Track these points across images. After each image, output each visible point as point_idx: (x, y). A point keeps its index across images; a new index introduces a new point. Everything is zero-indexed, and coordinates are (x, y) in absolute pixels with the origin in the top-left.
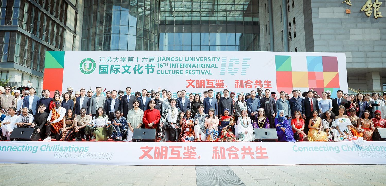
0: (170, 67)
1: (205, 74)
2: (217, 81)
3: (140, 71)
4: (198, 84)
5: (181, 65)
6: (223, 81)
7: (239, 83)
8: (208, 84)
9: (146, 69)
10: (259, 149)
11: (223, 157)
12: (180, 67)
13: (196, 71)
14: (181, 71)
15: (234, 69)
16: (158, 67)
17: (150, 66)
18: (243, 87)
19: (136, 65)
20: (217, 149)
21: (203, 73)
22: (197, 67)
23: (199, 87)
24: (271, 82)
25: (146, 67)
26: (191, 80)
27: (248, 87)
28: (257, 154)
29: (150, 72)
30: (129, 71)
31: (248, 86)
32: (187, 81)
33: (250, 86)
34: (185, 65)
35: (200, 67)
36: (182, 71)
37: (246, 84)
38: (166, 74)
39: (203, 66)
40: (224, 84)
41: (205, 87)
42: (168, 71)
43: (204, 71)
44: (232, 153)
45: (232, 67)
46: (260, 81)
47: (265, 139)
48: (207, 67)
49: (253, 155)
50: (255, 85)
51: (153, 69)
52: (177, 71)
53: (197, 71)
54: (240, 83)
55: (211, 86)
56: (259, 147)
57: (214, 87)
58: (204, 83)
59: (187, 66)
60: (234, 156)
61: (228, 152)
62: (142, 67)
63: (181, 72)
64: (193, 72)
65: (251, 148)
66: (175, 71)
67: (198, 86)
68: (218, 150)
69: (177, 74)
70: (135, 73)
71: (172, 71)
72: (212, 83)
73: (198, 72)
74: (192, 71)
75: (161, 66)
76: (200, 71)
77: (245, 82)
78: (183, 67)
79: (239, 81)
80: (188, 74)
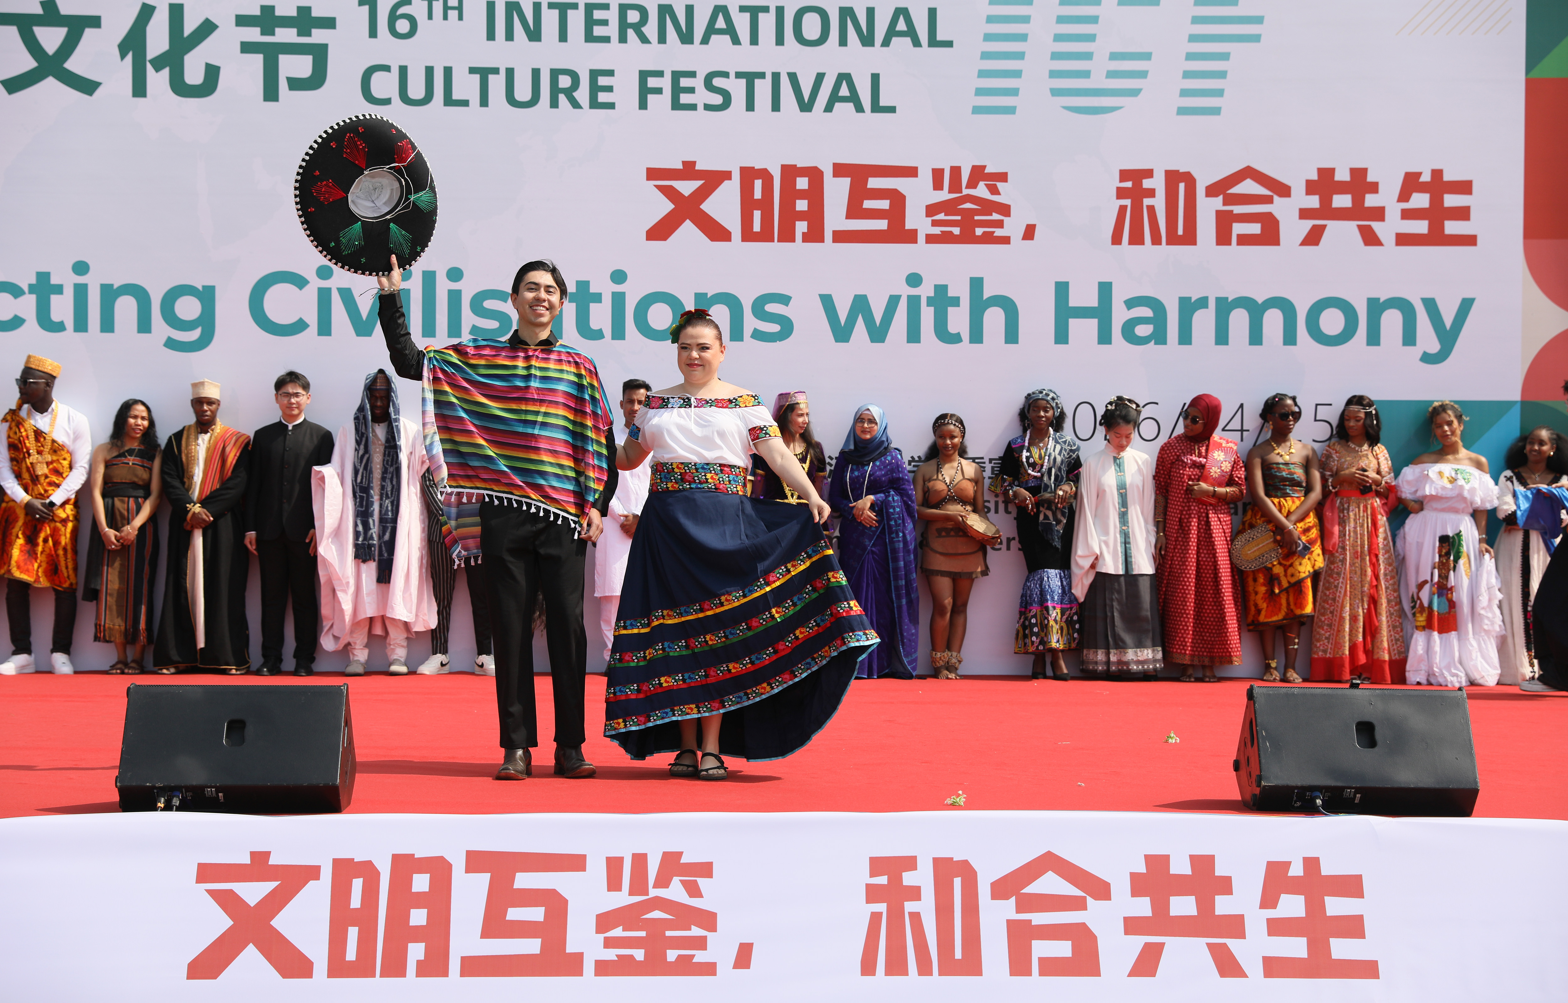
0: (491, 36)
1: (829, 108)
2: (938, 175)
3: (194, 75)
4: (758, 205)
5: (598, 15)
6: (1003, 177)
7: (1151, 193)
8: (854, 210)
9: (247, 48)
10: (1295, 886)
11: (958, 955)
12: (590, 37)
13: (739, 75)
14: (594, 74)
15: (1114, 56)
16: (373, 33)
17: (286, 22)
18: (1190, 238)
19: (147, 12)
20: (909, 879)
21: (806, 94)
22: (754, 40)
23: (765, 236)
24: (1465, 187)
25: (253, 34)
26: (688, 170)
27: (1244, 240)
28: (1271, 933)
29: (295, 84)
30: (73, 64)
31: (1239, 228)
32: (653, 174)
33: (1255, 229)
34: (633, 17)
35: (780, 41)
36: (602, 81)
37: (1217, 203)
38: (449, 101)
39: (812, 26)
40: (1005, 210)
41: (828, 235)
42: (472, 70)
43: (820, 77)
44: (1039, 918)
45: (1091, 38)
46: (1359, 174)
47: (1358, 790)
48: (843, 42)
49: (1233, 944)
50: (1305, 214)
51: (320, 54)
52: (555, 74)
53: (750, 78)
54: (1159, 202)
55: (882, 225)
56: (1297, 870)
57: (911, 237)
58: (816, 194)
59: (651, 29)
60: (1062, 949)
61: (1007, 909)
62: (207, 28)
63: (595, 89)
64: (708, 84)
65: (1220, 871)
66: (536, 73)
67: (757, 227)
68: (915, 893)
69: (554, 104)
70: (139, 89)
71: (510, 72)
72: (898, 199)
73: (763, 88)
74: (698, 83)
75: (403, 26)
76: (776, 77)
77: (1212, 191)
78: (615, 37)
79: (1157, 183)
80: (660, 103)
